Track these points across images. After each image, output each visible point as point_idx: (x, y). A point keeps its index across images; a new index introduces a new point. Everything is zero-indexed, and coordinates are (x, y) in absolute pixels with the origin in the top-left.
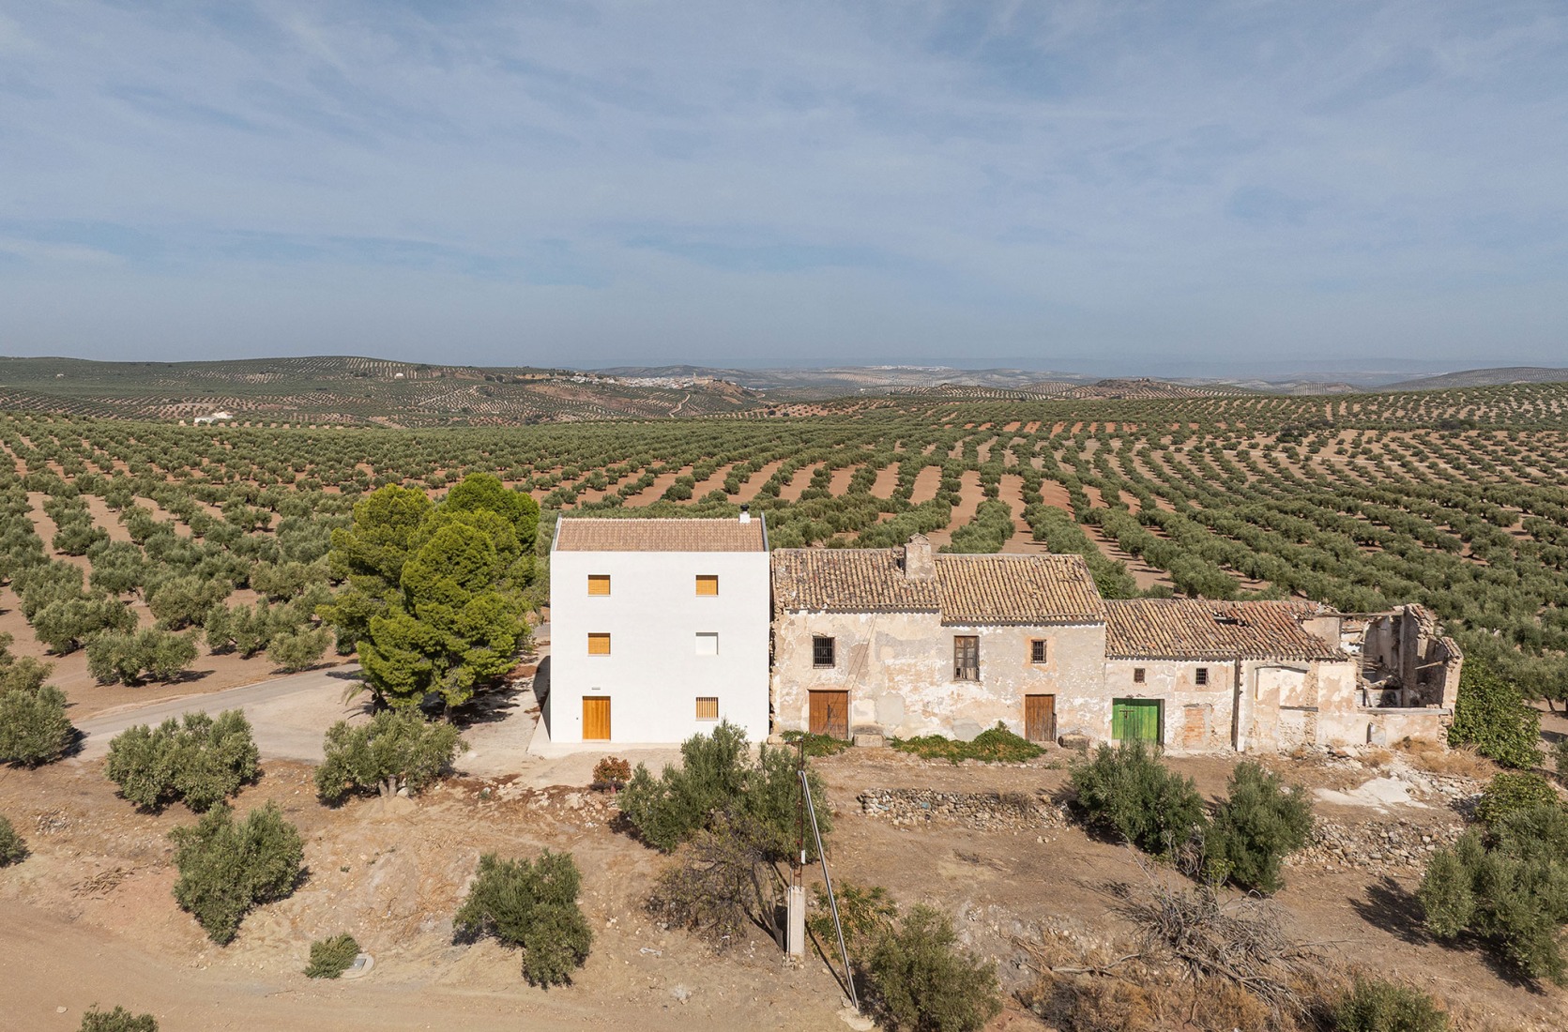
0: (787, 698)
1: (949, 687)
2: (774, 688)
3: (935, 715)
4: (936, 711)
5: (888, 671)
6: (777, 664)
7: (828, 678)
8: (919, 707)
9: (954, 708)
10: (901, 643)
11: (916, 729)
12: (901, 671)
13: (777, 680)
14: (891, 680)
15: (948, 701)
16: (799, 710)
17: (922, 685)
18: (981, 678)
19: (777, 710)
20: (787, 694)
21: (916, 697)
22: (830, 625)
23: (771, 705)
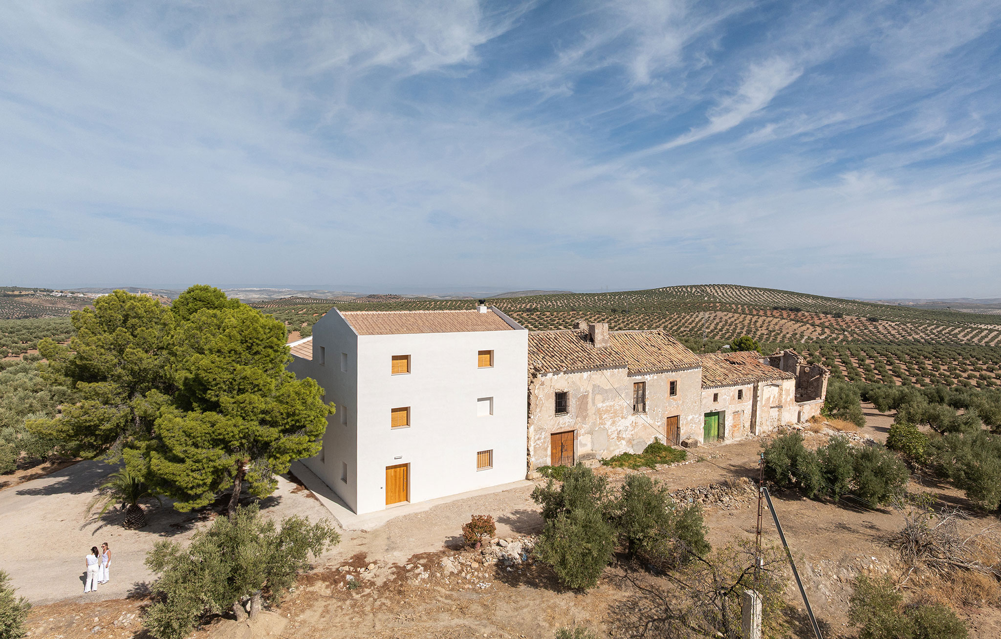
0: (538, 442)
1: (632, 418)
2: (530, 436)
3: (623, 439)
4: (624, 436)
5: (599, 412)
6: (532, 417)
7: (565, 422)
8: (615, 435)
9: (633, 432)
10: (606, 391)
11: (614, 450)
12: (607, 411)
13: (532, 429)
14: (601, 418)
15: (630, 428)
16: (546, 450)
17: (617, 419)
18: (647, 410)
19: (532, 453)
20: (539, 439)
21: (614, 428)
22: (566, 382)
23: (528, 450)
